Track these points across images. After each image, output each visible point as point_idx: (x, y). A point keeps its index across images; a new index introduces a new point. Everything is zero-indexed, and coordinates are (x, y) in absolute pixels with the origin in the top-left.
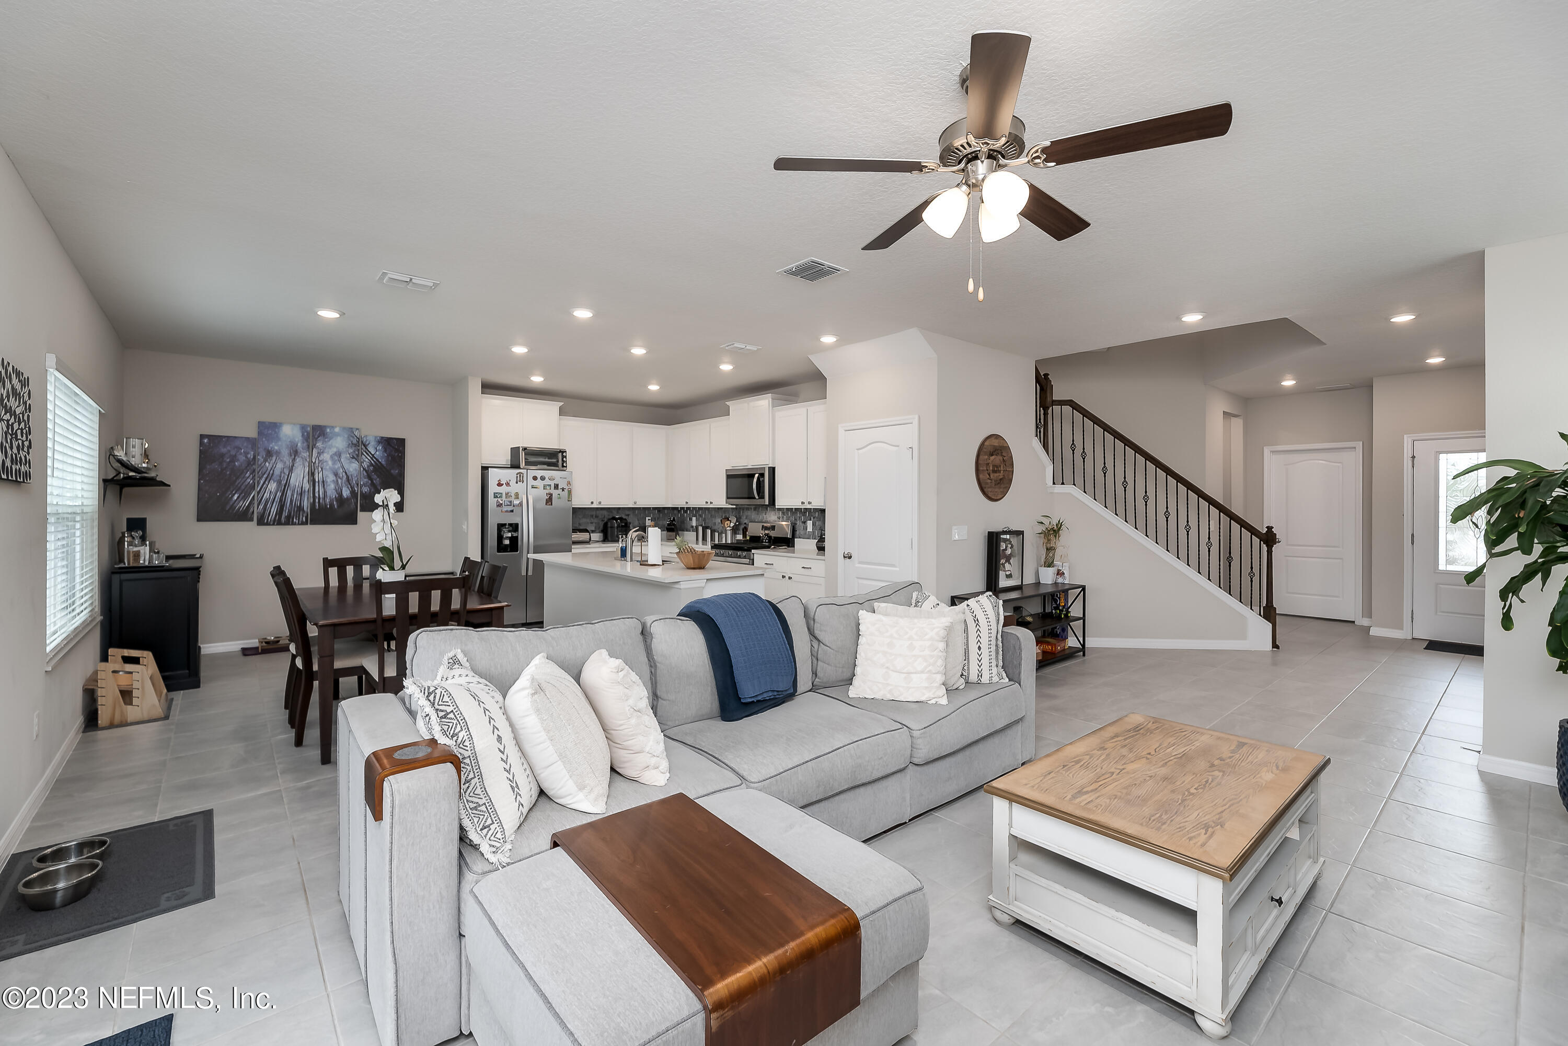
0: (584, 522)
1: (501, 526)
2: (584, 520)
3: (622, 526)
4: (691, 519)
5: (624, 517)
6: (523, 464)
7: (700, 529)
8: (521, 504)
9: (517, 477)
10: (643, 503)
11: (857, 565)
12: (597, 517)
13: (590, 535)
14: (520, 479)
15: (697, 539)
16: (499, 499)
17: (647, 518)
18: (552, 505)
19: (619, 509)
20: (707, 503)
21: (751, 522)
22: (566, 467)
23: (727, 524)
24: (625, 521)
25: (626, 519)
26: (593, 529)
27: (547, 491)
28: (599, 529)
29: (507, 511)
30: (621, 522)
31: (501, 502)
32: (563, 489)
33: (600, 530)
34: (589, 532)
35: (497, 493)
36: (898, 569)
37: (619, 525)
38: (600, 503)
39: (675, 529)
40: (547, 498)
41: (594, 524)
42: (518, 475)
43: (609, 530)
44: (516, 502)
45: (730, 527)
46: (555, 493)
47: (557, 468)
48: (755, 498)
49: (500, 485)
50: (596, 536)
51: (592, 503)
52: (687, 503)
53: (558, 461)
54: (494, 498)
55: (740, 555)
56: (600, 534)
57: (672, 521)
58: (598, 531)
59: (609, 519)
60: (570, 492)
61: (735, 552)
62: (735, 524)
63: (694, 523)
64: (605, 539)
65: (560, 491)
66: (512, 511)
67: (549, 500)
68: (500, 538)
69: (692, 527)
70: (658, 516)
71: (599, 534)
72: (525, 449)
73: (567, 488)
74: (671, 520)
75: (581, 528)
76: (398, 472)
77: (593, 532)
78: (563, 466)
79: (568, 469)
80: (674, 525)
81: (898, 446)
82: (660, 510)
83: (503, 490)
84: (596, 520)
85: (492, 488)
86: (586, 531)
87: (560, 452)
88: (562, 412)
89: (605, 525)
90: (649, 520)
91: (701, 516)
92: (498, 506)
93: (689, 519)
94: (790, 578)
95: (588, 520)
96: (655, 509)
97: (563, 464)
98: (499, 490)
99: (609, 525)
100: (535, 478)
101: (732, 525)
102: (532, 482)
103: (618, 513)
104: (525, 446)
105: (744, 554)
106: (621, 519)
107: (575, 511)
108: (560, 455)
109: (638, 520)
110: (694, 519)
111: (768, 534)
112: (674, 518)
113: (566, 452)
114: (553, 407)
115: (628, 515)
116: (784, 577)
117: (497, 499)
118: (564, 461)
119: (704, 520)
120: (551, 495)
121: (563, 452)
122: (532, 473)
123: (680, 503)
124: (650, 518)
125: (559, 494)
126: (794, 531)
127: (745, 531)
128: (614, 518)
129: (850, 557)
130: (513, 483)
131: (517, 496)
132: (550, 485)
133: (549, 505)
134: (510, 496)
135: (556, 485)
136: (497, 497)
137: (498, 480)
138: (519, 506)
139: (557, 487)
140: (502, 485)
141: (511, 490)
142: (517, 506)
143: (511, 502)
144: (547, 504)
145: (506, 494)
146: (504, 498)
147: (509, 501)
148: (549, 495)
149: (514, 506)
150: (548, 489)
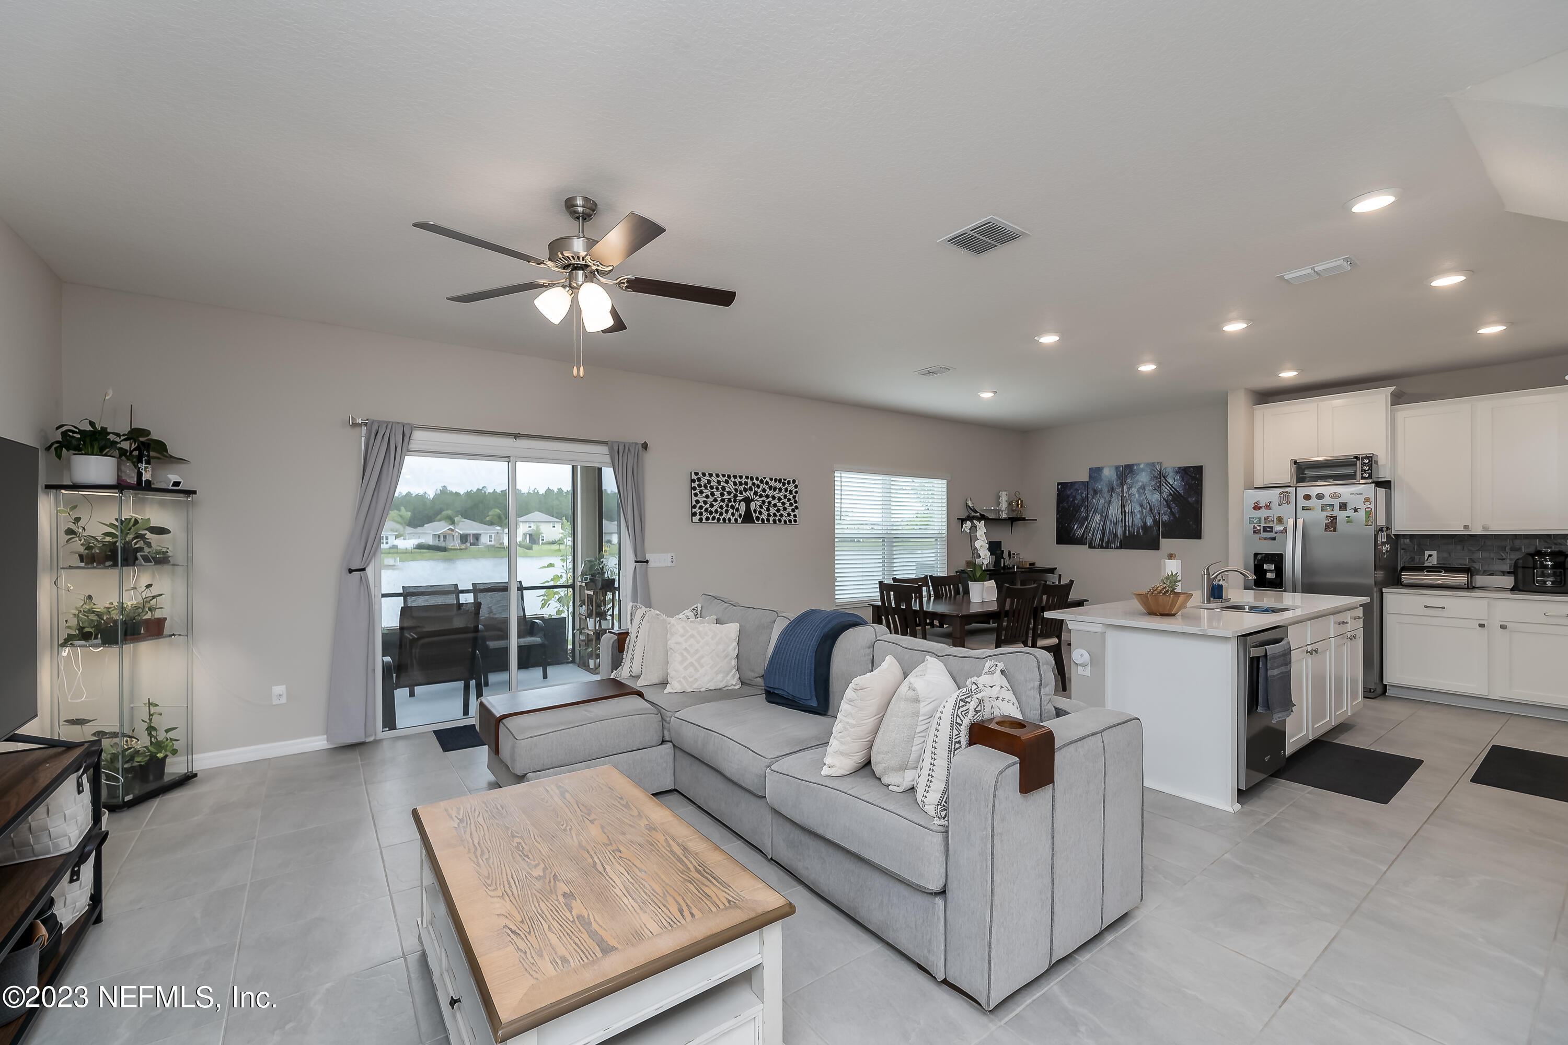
1: (1260, 559)
8: (1286, 530)
14: (1285, 500)
16: (1256, 525)
18: (1335, 530)
27: (1329, 514)
29: (1265, 539)
31: (1259, 528)
32: (1356, 510)
35: (1253, 518)
40: (1327, 520)
42: (1284, 496)
44: (1279, 528)
46: (1342, 516)
49: (1256, 508)
53: (1354, 472)
60: (1368, 514)
66: (1274, 539)
67: (1332, 524)
73: (1362, 508)
83: (1262, 514)
92: (1254, 532)
98: (1256, 514)
100: (1308, 497)
113: (1379, 456)
117: (1253, 524)
120: (1334, 518)
121: (1373, 457)
122: (1303, 491)
130: (1276, 505)
131: (1280, 520)
132: (1332, 505)
133: (1330, 531)
134: (1270, 521)
135: (1343, 504)
136: (1255, 522)
137: (1254, 503)
138: (1282, 533)
139: (1343, 507)
140: (1260, 508)
141: (1273, 514)
142: (1280, 533)
143: (1272, 528)
144: (1326, 529)
145: (1265, 519)
146: (1263, 524)
147: (1268, 527)
148: (1331, 517)
149: (1276, 533)
150: (1329, 510)
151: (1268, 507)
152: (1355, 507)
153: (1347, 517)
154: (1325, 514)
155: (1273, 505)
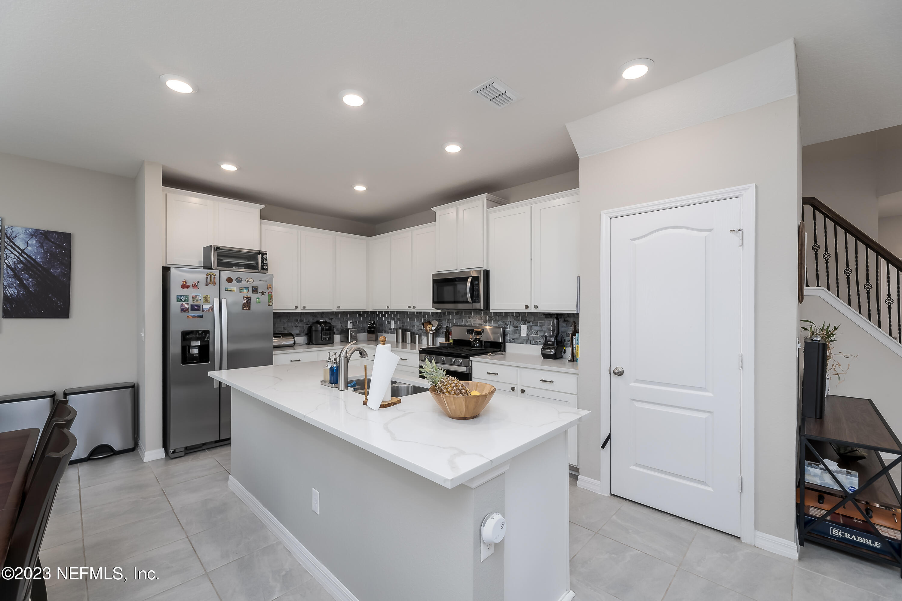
0: (289, 326)
1: (187, 336)
2: (288, 324)
3: (327, 330)
4: (389, 322)
5: (328, 320)
6: (214, 264)
7: (400, 331)
8: (212, 309)
9: (207, 278)
10: (346, 307)
11: (633, 384)
12: (301, 321)
13: (294, 339)
14: (210, 281)
15: (397, 341)
16: (184, 304)
17: (349, 322)
18: (249, 309)
19: (322, 314)
20: (409, 307)
21: (454, 326)
22: (267, 269)
23: (429, 328)
24: (329, 325)
25: (330, 323)
26: (298, 332)
27: (245, 295)
28: (303, 332)
29: (193, 317)
30: (325, 326)
31: (187, 306)
32: (263, 293)
33: (305, 333)
34: (293, 337)
35: (181, 296)
36: (710, 394)
37: (323, 328)
38: (304, 307)
39: (375, 331)
40: (244, 302)
41: (299, 328)
42: (209, 277)
43: (314, 333)
44: (206, 307)
45: (432, 330)
46: (254, 297)
47: (257, 271)
48: (467, 302)
49: (185, 286)
50: (301, 339)
51: (296, 307)
52: (388, 307)
53: (257, 264)
54: (177, 301)
55: (454, 362)
56: (306, 337)
57: (373, 324)
58: (302, 334)
59: (313, 323)
60: (271, 296)
61: (450, 358)
62: (437, 327)
63: (392, 326)
64: (310, 342)
65: (259, 295)
66: (201, 317)
67: (247, 304)
68: (185, 349)
69: (391, 329)
70: (359, 319)
71: (304, 337)
72: (217, 248)
73: (267, 291)
74: (371, 324)
75: (286, 331)
76: (61, 271)
77: (297, 335)
78: (263, 269)
79: (269, 272)
80: (374, 327)
81: (710, 230)
82: (361, 314)
83: (190, 292)
84: (300, 324)
85: (175, 291)
86: (290, 335)
87: (260, 253)
88: (264, 216)
89: (310, 329)
90: (351, 323)
91: (399, 319)
92: (182, 310)
93: (388, 321)
94: (522, 391)
95: (293, 324)
96: (356, 313)
97: (263, 266)
98: (184, 292)
99: (314, 328)
100: (230, 280)
101: (434, 328)
102: (225, 285)
103: (322, 317)
104: (217, 244)
105: (461, 360)
106: (325, 323)
107: (278, 315)
108: (259, 257)
109: (341, 323)
110: (392, 322)
111: (479, 339)
112: (374, 321)
113: (266, 254)
114: (256, 209)
115: (332, 319)
116: (513, 389)
117: (181, 303)
118: (264, 263)
119: (403, 323)
120: (249, 299)
121: (263, 254)
122: (225, 274)
123: (380, 306)
124: (352, 321)
125: (258, 298)
126: (504, 335)
127: (447, 334)
128: (318, 322)
129: (620, 374)
130: (202, 285)
131: (206, 300)
132: (247, 288)
133: (246, 309)
134: (198, 300)
135: (254, 288)
136: (183, 300)
137: (183, 282)
138: (209, 311)
139: (255, 290)
140: (188, 287)
141: (200, 293)
142: (207, 311)
143: (199, 306)
144: (243, 308)
145: (193, 298)
146: (191, 302)
147: (196, 306)
148: (247, 298)
149: (203, 311)
150: (245, 292)
151: (195, 286)
152: (263, 291)
153: (257, 298)
154: (243, 295)
155: (200, 285)
